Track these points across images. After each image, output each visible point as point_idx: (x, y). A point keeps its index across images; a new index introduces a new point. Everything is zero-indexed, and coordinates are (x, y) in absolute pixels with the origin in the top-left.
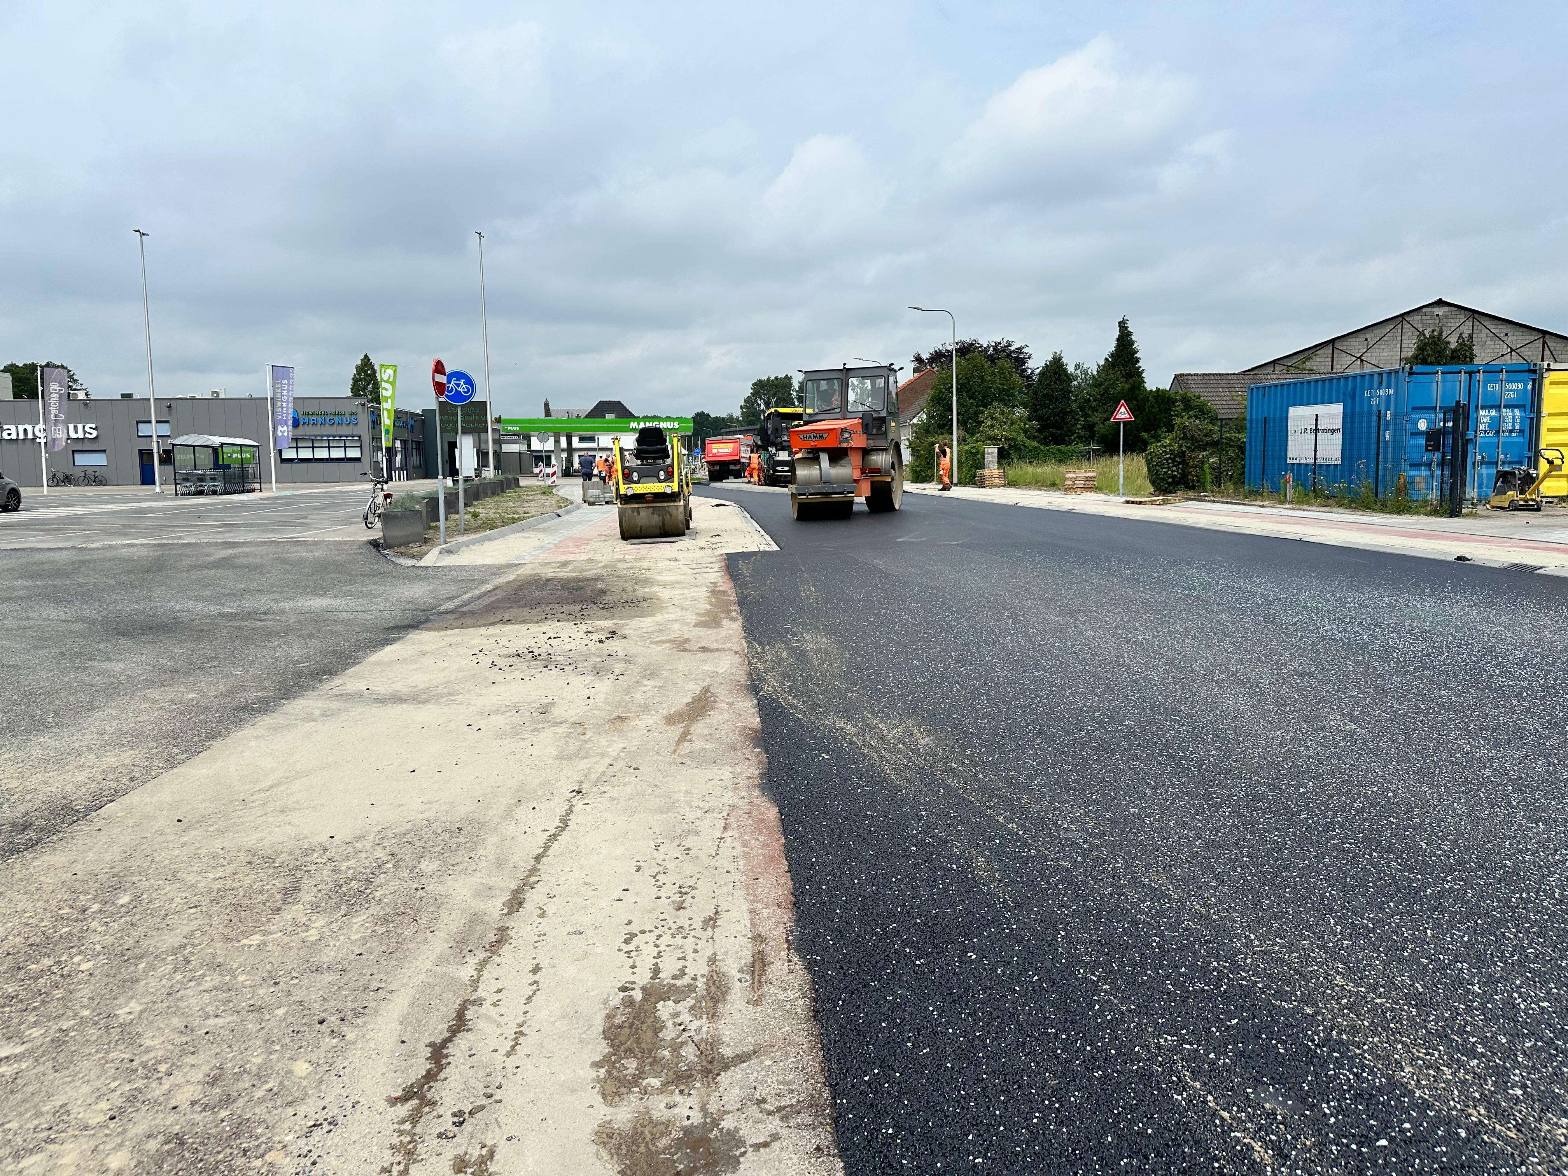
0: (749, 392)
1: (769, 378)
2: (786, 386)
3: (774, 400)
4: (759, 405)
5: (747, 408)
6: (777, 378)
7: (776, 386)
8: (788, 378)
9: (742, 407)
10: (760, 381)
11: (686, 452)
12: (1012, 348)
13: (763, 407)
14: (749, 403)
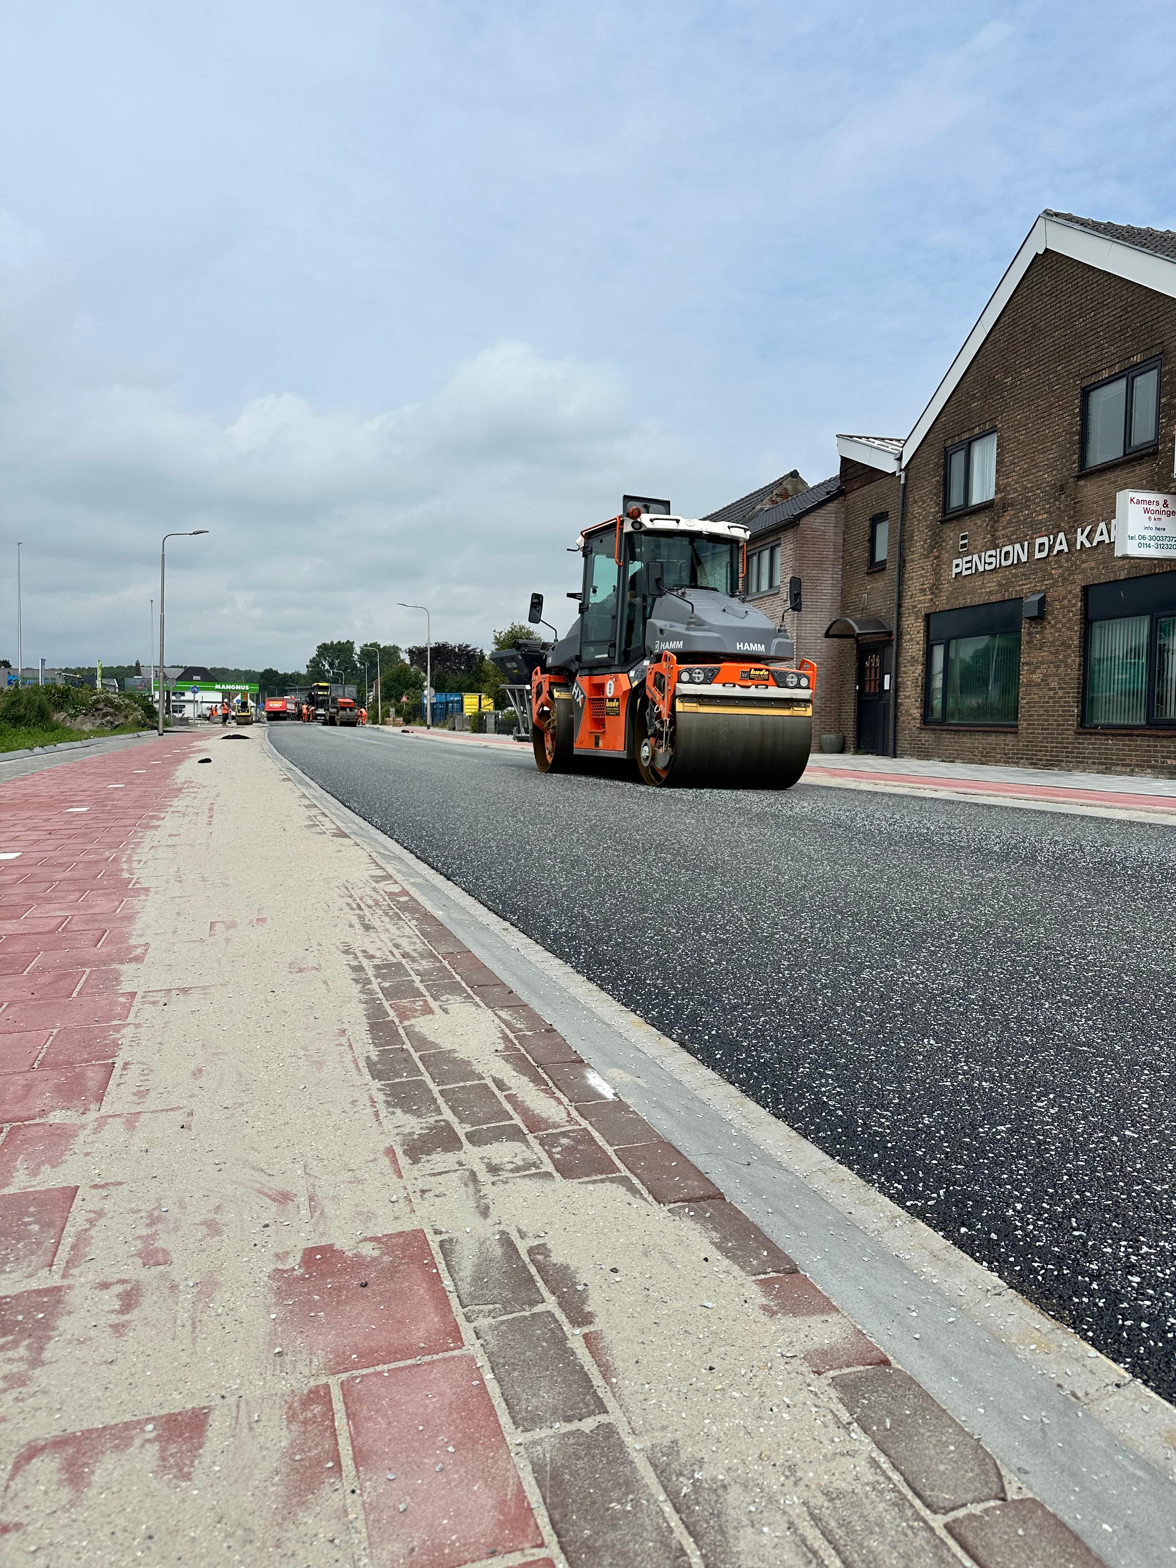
0: (314, 653)
1: (332, 643)
2: (348, 650)
3: (337, 662)
4: (323, 665)
5: (312, 667)
6: (339, 643)
7: (340, 650)
8: (350, 644)
9: (307, 666)
10: (324, 644)
11: (255, 705)
12: (470, 649)
13: (327, 667)
14: (315, 663)
